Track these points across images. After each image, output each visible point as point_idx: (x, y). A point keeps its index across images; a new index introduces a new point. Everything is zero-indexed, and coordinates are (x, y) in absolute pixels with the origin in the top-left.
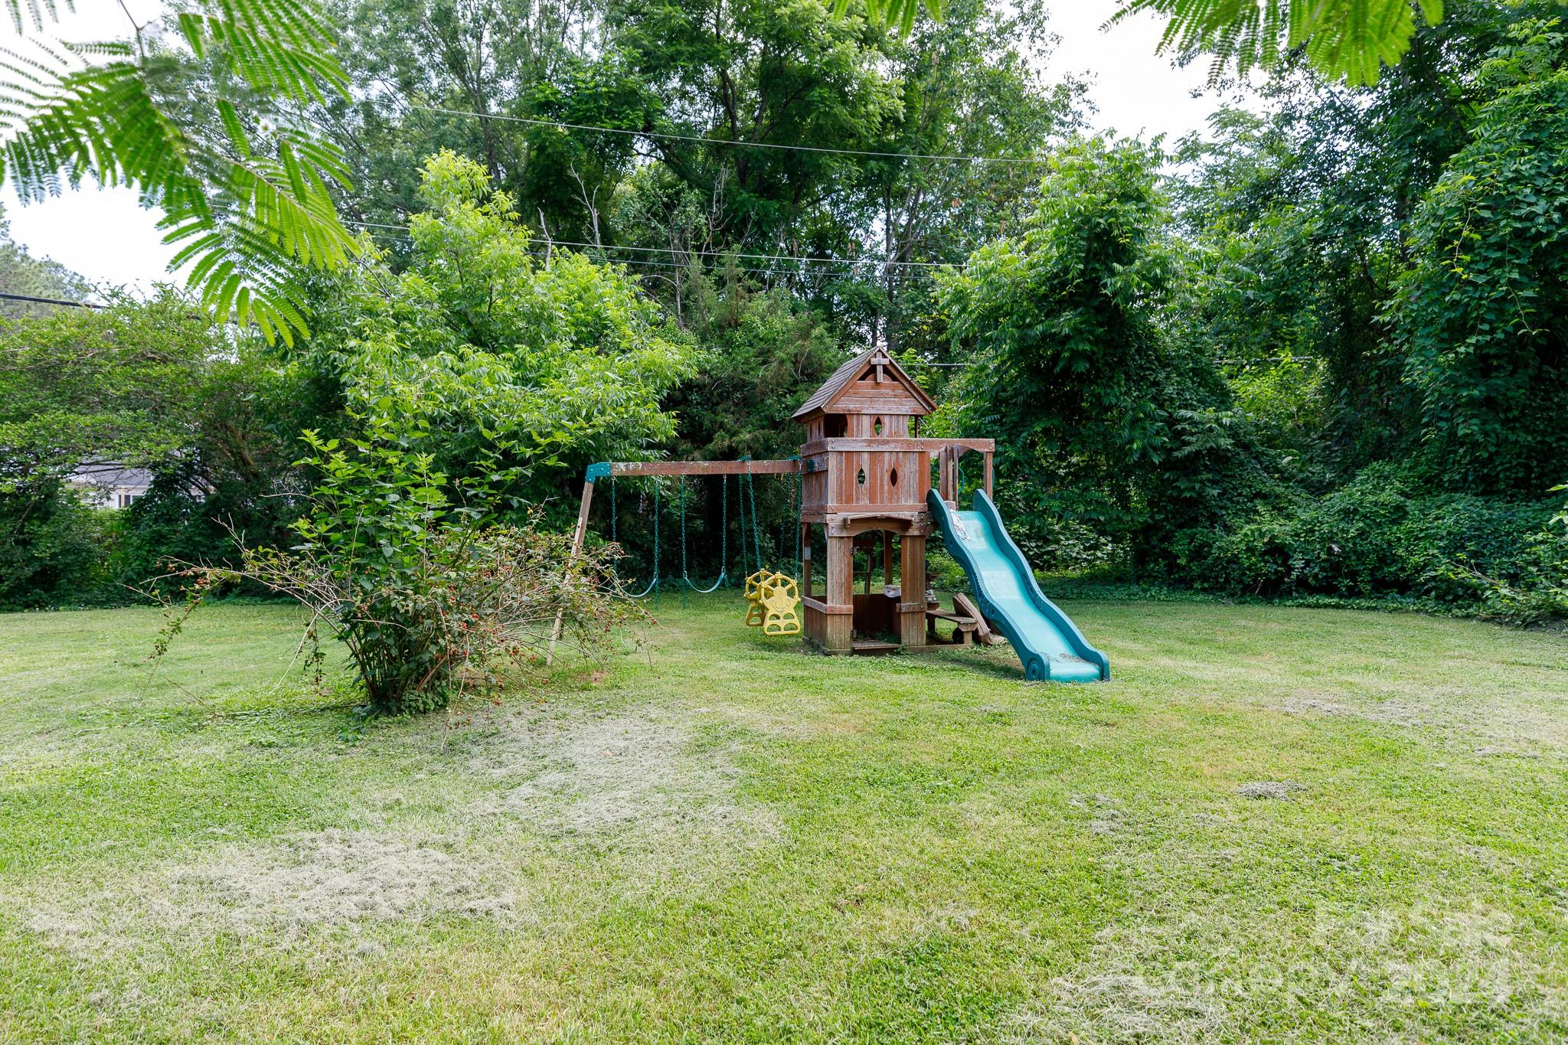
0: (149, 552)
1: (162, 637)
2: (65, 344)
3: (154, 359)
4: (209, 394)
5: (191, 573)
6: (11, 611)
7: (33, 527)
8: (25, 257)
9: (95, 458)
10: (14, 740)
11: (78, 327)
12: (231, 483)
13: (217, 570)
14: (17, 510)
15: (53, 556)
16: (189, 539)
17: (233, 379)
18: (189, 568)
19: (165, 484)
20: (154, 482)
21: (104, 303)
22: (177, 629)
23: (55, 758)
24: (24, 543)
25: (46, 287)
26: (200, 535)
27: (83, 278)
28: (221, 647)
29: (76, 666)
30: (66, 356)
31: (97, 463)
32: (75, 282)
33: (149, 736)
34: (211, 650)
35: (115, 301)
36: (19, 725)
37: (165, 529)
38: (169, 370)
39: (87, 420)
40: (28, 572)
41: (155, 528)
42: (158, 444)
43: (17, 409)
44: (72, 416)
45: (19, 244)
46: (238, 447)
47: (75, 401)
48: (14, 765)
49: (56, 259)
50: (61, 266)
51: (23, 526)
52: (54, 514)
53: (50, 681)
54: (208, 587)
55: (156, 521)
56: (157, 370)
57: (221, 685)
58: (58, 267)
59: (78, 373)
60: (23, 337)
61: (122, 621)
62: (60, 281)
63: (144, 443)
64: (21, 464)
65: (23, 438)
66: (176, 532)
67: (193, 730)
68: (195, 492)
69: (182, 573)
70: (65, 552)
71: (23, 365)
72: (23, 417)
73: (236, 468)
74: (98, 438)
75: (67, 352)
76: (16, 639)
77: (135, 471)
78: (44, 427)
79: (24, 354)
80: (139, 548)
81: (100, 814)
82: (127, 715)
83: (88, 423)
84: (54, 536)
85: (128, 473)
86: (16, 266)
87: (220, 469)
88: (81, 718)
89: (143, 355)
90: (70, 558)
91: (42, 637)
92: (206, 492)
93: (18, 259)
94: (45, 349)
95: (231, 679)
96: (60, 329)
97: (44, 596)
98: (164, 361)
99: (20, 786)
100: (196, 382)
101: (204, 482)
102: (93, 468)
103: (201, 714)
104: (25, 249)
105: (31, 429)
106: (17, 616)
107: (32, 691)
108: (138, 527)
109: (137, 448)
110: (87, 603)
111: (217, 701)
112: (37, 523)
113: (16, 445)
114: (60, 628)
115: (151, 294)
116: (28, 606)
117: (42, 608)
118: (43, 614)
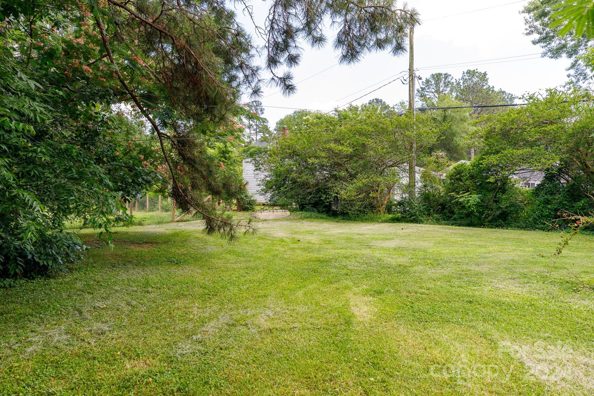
0: (543, 207)
1: (559, 246)
2: (512, 122)
3: (547, 123)
4: (572, 135)
5: (573, 218)
6: (491, 228)
7: (499, 195)
8: (493, 91)
9: (522, 167)
10: (502, 279)
11: (518, 114)
12: (580, 177)
13: (586, 218)
14: (494, 189)
15: (506, 207)
16: (561, 202)
17: (584, 127)
18: (573, 216)
19: (550, 177)
20: (545, 177)
21: (526, 102)
22: (566, 243)
23: (517, 290)
24: (496, 201)
25: (499, 102)
26: (566, 200)
27: (512, 95)
28: (580, 254)
29: (519, 253)
30: (513, 127)
31: (523, 169)
32: (509, 97)
33: (555, 290)
34: (576, 254)
35: (531, 100)
36: (503, 274)
37: (550, 198)
38: (554, 127)
39: (520, 152)
40: (498, 213)
41: (545, 197)
42: (549, 160)
43: (495, 149)
44: (514, 151)
45: (491, 86)
46: (584, 160)
47: (515, 144)
48: (504, 290)
49: (503, 90)
50: (505, 92)
51: (496, 195)
52: (506, 190)
53: (511, 258)
54: (581, 226)
55: (546, 194)
56: (549, 128)
57: (584, 272)
58: (504, 92)
59: (516, 133)
60: (498, 121)
61: (534, 236)
62: (504, 98)
63: (543, 160)
64: (495, 171)
65: (497, 160)
66: (555, 199)
67: (574, 291)
68: (563, 181)
69: (570, 218)
70: (511, 206)
71: (497, 132)
72: (497, 152)
73: (583, 170)
74: (524, 159)
75: (513, 125)
76: (495, 239)
77: (538, 172)
78: (505, 156)
79: (498, 127)
80: (539, 206)
81: (541, 320)
82: (544, 279)
83: (521, 153)
84: (507, 199)
85: (535, 173)
86: (490, 95)
87: (576, 170)
88: (525, 276)
89: (542, 122)
90: (512, 208)
91: (504, 239)
92: (567, 181)
93: (490, 92)
94: (505, 124)
95: (589, 270)
96: (511, 116)
97: (503, 223)
98: (551, 123)
99: (508, 299)
100: (565, 132)
101: (567, 177)
102: (521, 171)
103: (577, 284)
104: (493, 88)
105: (500, 157)
106: (494, 230)
107: (505, 261)
108: (538, 196)
109: (540, 162)
110: (518, 227)
111: (584, 279)
112: (501, 193)
113: (495, 163)
114: (510, 236)
115: (545, 95)
116: (497, 226)
117: (502, 227)
118: (502, 230)
